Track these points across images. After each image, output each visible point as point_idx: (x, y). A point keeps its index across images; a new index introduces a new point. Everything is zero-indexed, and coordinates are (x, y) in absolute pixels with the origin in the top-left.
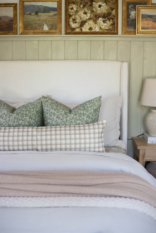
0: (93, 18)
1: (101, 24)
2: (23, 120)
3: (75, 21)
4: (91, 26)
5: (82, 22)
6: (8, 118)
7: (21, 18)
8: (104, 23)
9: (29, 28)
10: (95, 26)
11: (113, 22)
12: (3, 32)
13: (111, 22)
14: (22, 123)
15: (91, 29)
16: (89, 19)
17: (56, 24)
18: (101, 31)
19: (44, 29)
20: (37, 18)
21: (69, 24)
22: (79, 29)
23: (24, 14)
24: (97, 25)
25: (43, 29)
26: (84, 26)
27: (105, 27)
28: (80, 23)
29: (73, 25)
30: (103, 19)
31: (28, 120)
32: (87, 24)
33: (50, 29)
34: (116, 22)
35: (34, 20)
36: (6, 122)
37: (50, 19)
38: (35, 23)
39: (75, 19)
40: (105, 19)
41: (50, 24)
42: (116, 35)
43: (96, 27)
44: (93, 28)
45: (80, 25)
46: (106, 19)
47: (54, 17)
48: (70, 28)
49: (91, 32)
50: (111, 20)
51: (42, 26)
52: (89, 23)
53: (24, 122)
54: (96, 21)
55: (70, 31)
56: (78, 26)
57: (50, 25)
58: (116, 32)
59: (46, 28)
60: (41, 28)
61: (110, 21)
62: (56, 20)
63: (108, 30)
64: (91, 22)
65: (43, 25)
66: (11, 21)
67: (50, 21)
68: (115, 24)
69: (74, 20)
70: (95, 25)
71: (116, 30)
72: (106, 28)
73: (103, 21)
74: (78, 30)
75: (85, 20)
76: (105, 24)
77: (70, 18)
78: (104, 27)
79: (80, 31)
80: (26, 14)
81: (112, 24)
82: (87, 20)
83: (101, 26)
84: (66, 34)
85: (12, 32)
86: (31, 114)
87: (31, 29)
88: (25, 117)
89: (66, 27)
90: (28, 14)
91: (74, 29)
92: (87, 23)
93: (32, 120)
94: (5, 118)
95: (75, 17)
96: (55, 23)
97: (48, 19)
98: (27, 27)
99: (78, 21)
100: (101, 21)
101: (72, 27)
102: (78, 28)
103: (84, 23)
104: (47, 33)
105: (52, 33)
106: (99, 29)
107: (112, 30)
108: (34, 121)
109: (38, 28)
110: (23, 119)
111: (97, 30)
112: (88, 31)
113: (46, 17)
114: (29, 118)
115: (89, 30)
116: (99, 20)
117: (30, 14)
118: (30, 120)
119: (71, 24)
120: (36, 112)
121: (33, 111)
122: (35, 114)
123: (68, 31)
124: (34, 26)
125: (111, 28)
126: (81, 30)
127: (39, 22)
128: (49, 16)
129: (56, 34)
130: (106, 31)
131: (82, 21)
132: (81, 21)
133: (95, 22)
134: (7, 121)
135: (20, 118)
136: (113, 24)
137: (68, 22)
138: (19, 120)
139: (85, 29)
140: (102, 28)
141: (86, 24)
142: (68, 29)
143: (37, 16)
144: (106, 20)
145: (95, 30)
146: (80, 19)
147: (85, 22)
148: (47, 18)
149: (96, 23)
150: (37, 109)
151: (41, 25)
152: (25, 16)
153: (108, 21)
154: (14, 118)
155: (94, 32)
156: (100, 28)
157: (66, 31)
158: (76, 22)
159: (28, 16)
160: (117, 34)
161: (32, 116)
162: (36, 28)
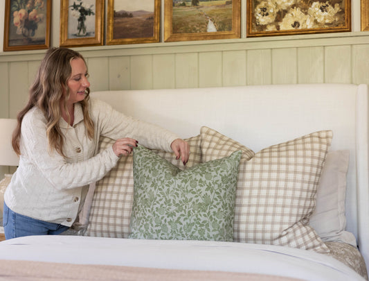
0: (301, 4)
1: (317, 13)
2: (194, 193)
3: (267, 11)
4: (296, 20)
5: (279, 13)
6: (166, 188)
7: (167, 13)
8: (323, 11)
9: (181, 30)
10: (304, 19)
11: (341, 8)
12: (135, 39)
13: (337, 8)
14: (191, 199)
15: (296, 24)
16: (293, 7)
17: (231, 20)
18: (317, 27)
19: (208, 31)
20: (197, 12)
21: (254, 18)
22: (274, 26)
23: (174, 5)
24: (308, 16)
25: (206, 31)
26: (283, 20)
27: (325, 19)
28: (275, 16)
29: (262, 20)
30: (321, 4)
31: (204, 192)
32: (288, 16)
33: (219, 30)
34: (346, 8)
35: (190, 15)
36: (161, 196)
37: (220, 12)
38: (193, 21)
39: (266, 9)
40: (324, 5)
41: (220, 20)
42: (348, 34)
43: (306, 21)
44: (301, 23)
45: (276, 18)
46: (327, 3)
47: (227, 7)
48: (257, 25)
49: (297, 31)
50: (337, 5)
51: (204, 26)
52: (294, 14)
53: (196, 196)
54: (307, 9)
55: (256, 31)
56: (271, 21)
57: (220, 22)
58: (346, 27)
59: (212, 28)
60: (203, 29)
61: (334, 7)
62: (231, 12)
63: (332, 24)
64: (297, 12)
65: (207, 23)
66: (150, 19)
67: (219, 14)
68: (346, 11)
69: (264, 10)
70: (305, 17)
71: (346, 23)
72: (327, 21)
73: (321, 9)
74: (271, 29)
75: (285, 8)
76: (325, 13)
77: (255, 7)
78: (322, 19)
79: (276, 30)
80: (176, 4)
81: (339, 13)
82: (288, 8)
83: (316, 18)
84: (248, 37)
85: (152, 39)
86: (211, 182)
87: (186, 32)
88: (198, 187)
89: (248, 24)
90: (181, 5)
91: (264, 27)
92: (290, 15)
93: (211, 193)
94: (160, 187)
95: (265, 4)
96: (229, 18)
97: (216, 12)
98: (178, 29)
99: (271, 11)
100: (317, 9)
101: (260, 23)
102: (270, 24)
103: (282, 15)
104: (214, 36)
105: (224, 37)
106: (312, 23)
107: (340, 24)
108: (216, 196)
109: (198, 28)
110: (194, 190)
111: (309, 25)
112: (291, 28)
113: (213, 8)
114: (207, 189)
115: (293, 26)
116: (312, 6)
117: (184, 5)
118: (209, 193)
119: (257, 18)
120: (222, 178)
121: (215, 176)
122: (219, 183)
123: (252, 31)
124: (190, 26)
125: (337, 19)
126: (278, 27)
127: (200, 18)
128: (218, 6)
129: (229, 38)
130: (326, 26)
131: (279, 11)
132: (277, 10)
133: (305, 10)
134: (163, 193)
135: (189, 188)
136: (341, 13)
137: (253, 14)
138: (187, 191)
139: (286, 25)
140: (318, 21)
141: (286, 16)
142: (252, 27)
143: (196, 7)
144: (327, 6)
145: (304, 27)
146: (276, 8)
147: (286, 12)
148: (214, 10)
149: (306, 14)
150: (225, 173)
151: (204, 24)
152: (174, 8)
153: (330, 6)
154: (176, 187)
155: (302, 30)
156: (316, 21)
157: (248, 30)
158: (267, 14)
159: (181, 8)
160: (350, 31)
161: (213, 185)
162: (194, 29)
